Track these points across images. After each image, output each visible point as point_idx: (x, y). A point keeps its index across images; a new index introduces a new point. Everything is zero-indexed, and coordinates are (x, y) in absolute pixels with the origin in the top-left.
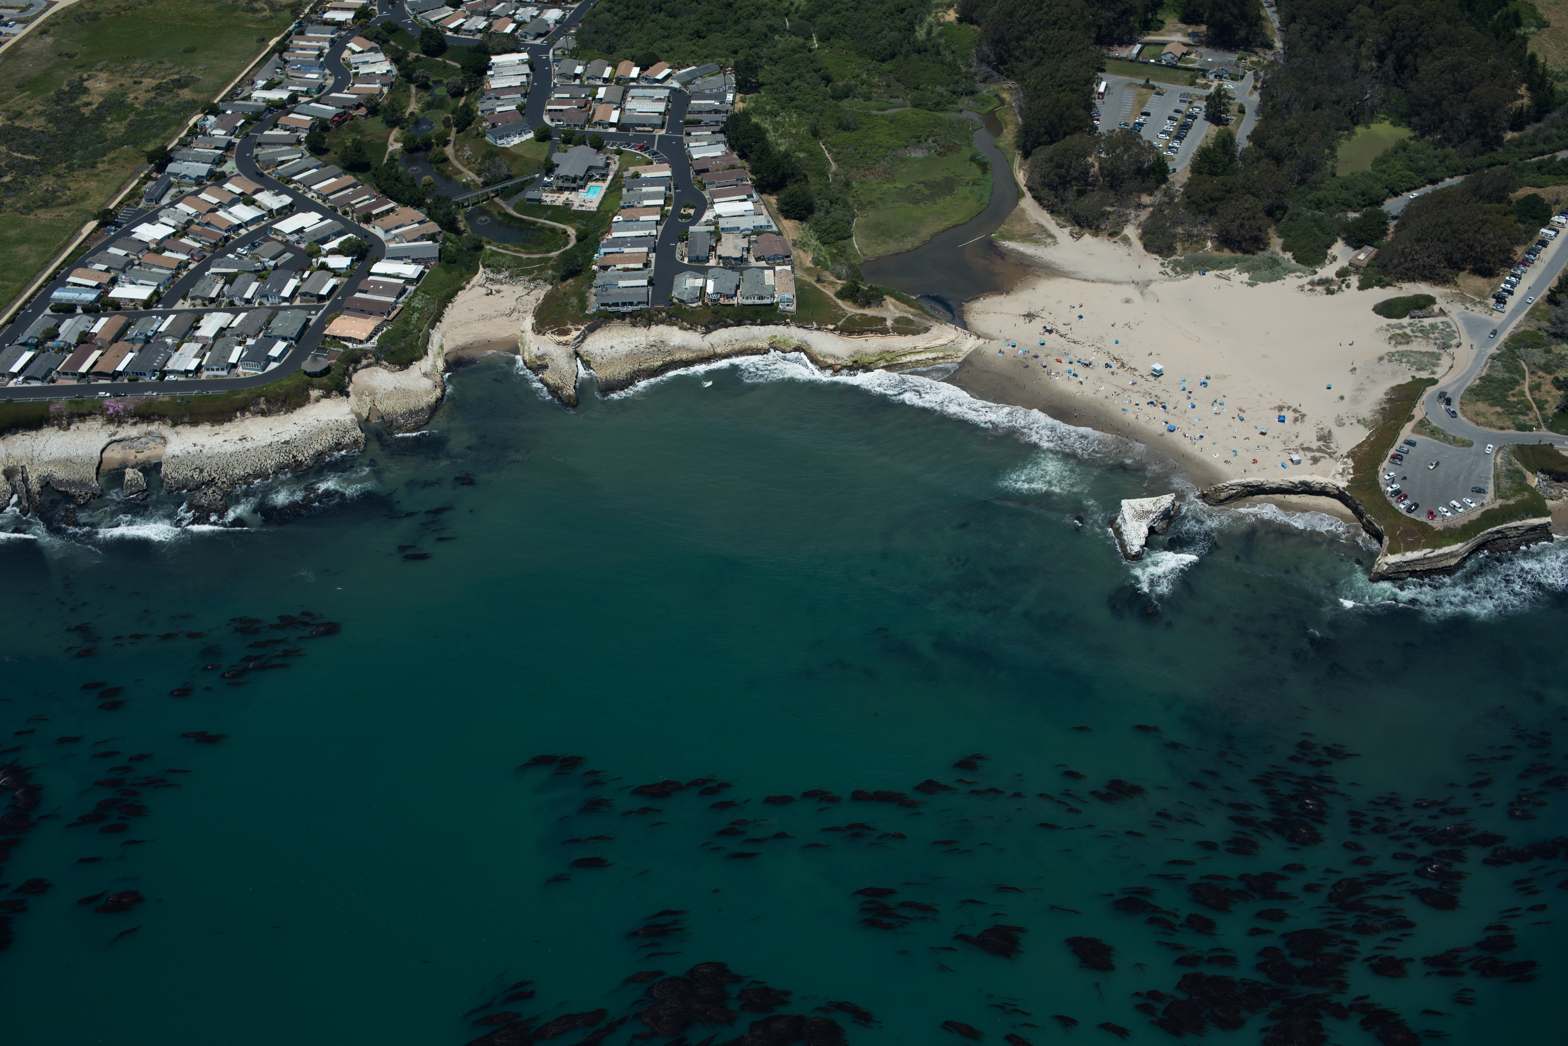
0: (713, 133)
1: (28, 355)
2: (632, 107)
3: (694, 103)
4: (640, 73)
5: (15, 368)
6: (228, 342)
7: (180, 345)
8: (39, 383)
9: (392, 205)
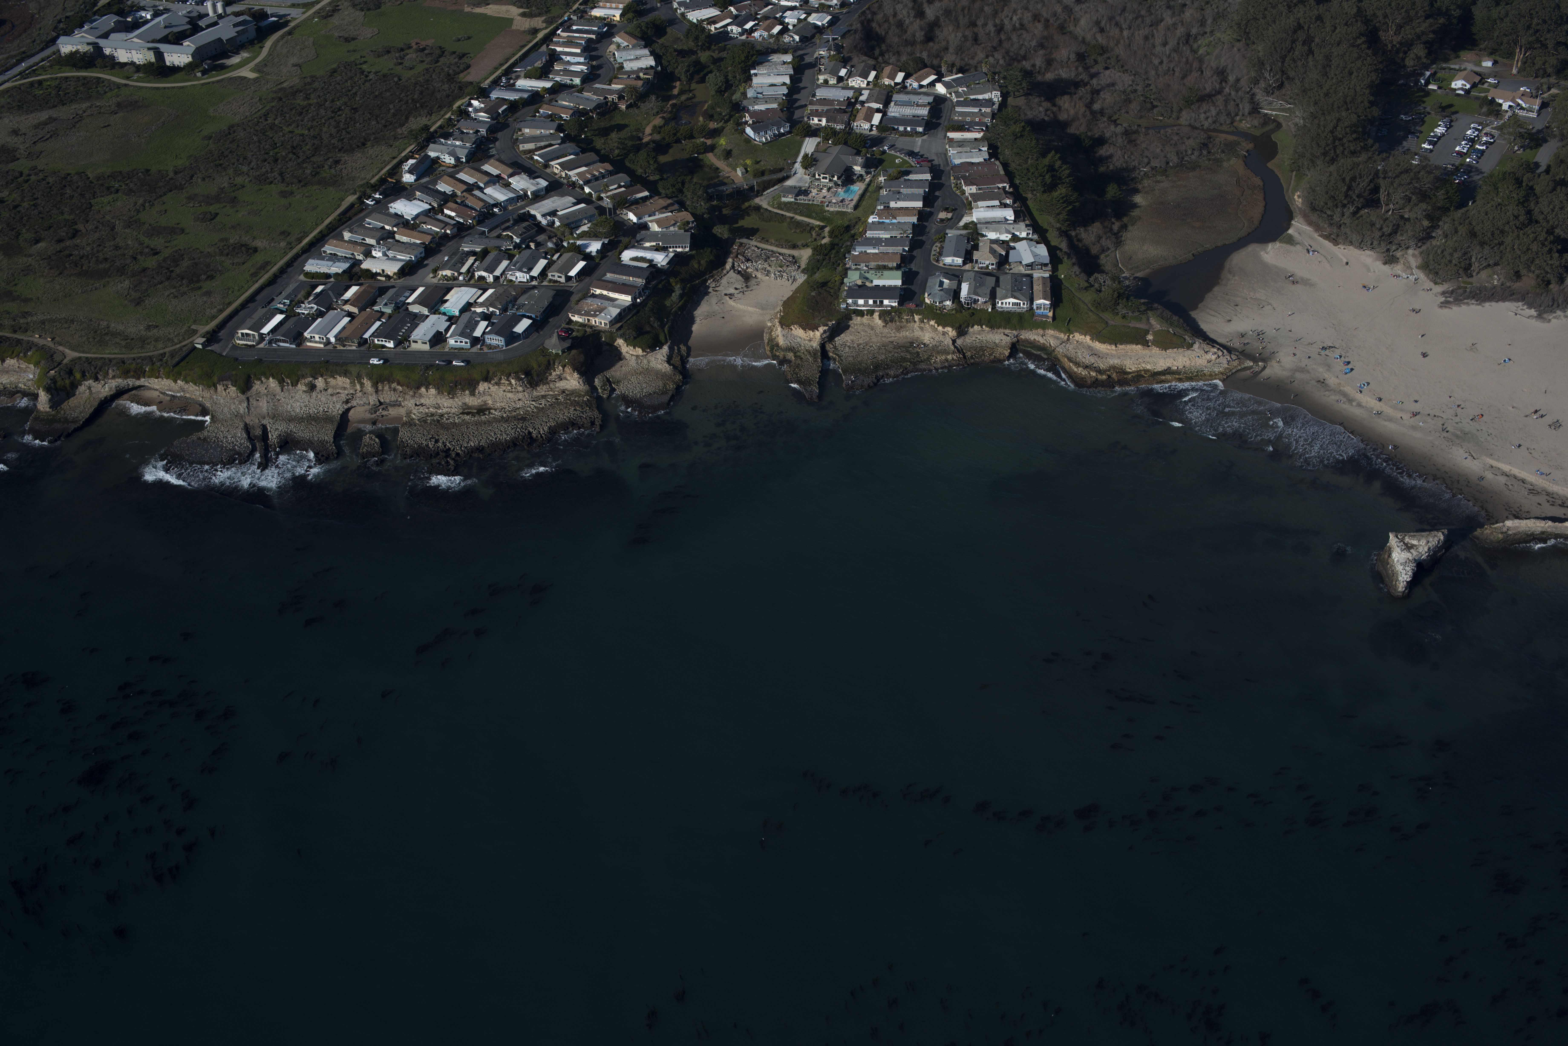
0: (976, 139)
1: (279, 318)
2: (894, 111)
3: (958, 109)
4: (905, 78)
5: (266, 330)
6: (474, 316)
7: (427, 316)
8: (287, 345)
9: (646, 193)
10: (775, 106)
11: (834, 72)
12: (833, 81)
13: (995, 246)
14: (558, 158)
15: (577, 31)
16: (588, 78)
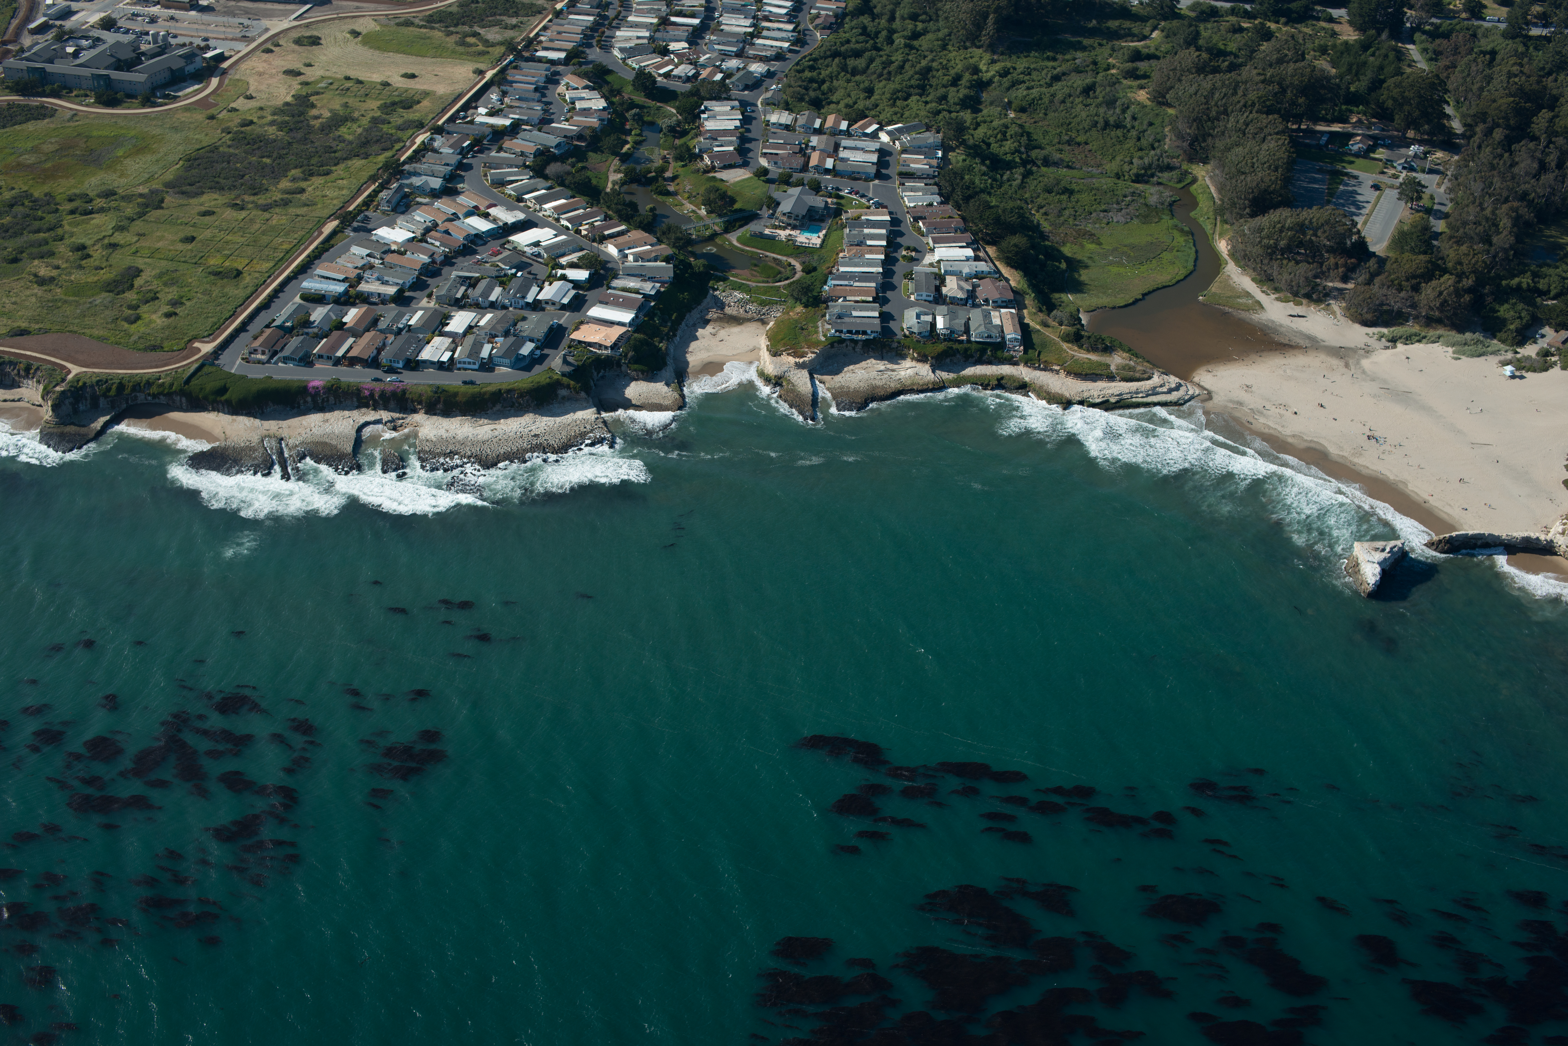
0: (926, 185)
2: (845, 155)
3: (904, 156)
4: (849, 126)
6: (478, 338)
7: (431, 339)
9: (623, 227)
10: (731, 149)
13: (962, 283)
14: (530, 192)
16: (546, 118)
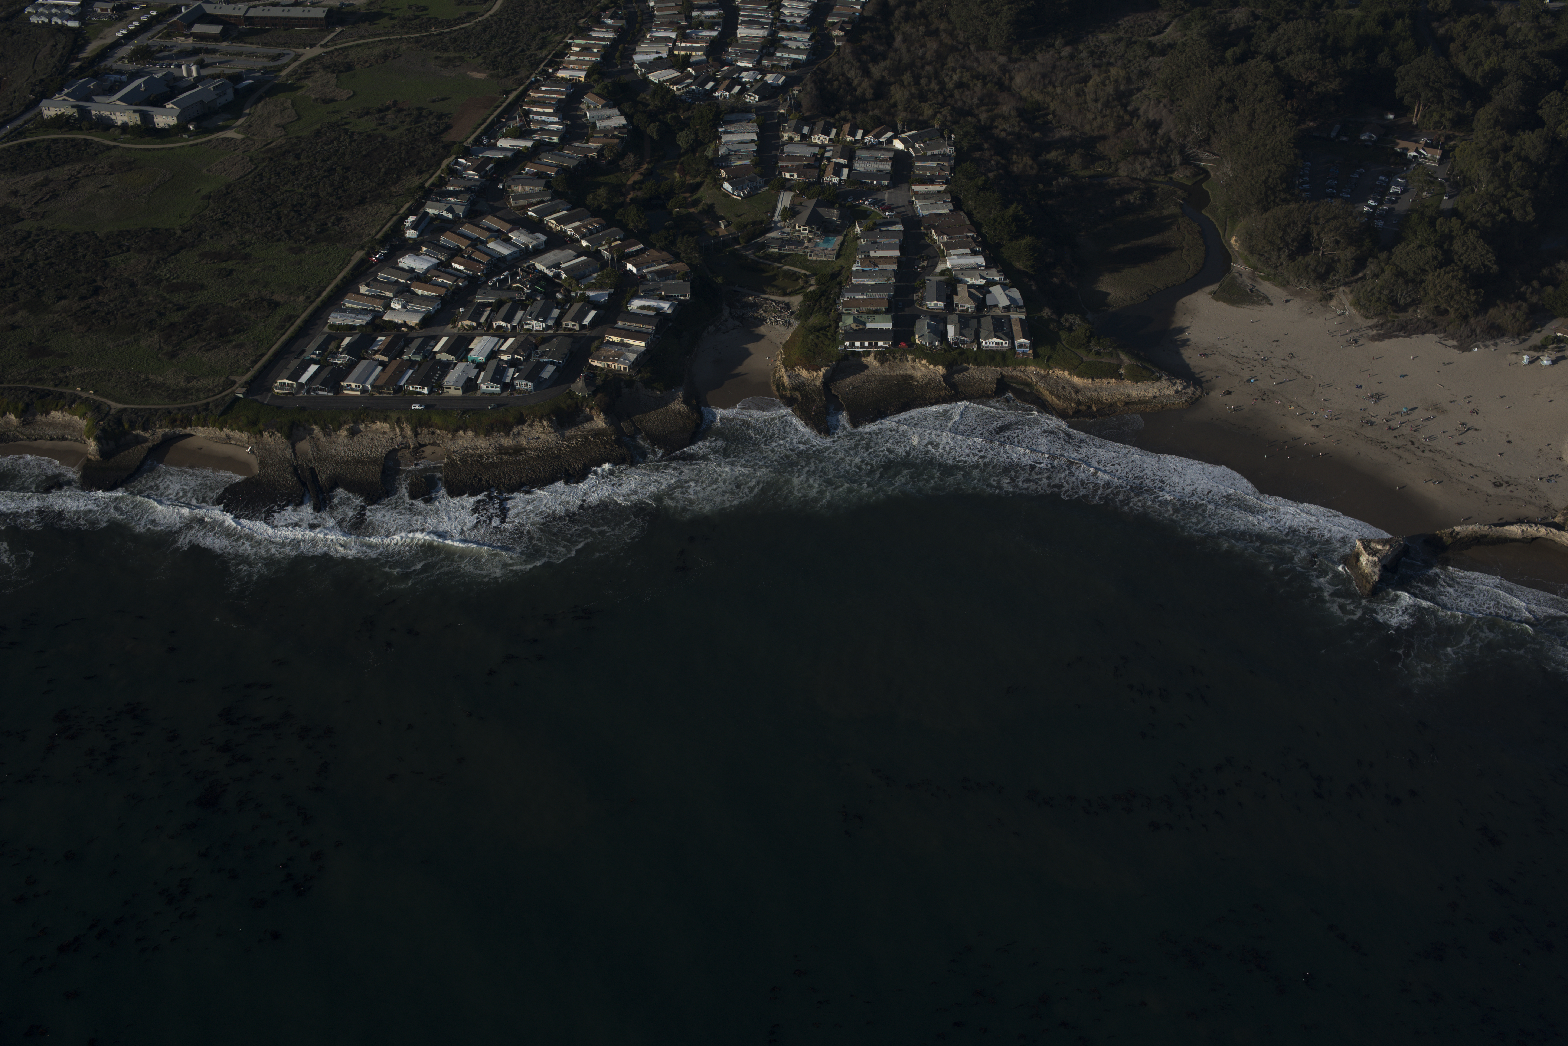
1: (313, 368)
2: (859, 166)
3: (918, 164)
4: (864, 135)
5: (304, 379)
6: (501, 363)
7: (455, 364)
8: (325, 393)
9: (641, 246)
10: (747, 162)
11: (797, 130)
12: (797, 138)
13: (973, 291)
14: (551, 214)
15: (546, 92)
16: (567, 138)
